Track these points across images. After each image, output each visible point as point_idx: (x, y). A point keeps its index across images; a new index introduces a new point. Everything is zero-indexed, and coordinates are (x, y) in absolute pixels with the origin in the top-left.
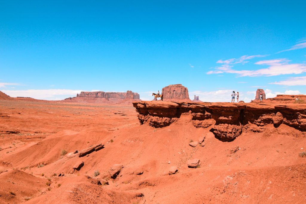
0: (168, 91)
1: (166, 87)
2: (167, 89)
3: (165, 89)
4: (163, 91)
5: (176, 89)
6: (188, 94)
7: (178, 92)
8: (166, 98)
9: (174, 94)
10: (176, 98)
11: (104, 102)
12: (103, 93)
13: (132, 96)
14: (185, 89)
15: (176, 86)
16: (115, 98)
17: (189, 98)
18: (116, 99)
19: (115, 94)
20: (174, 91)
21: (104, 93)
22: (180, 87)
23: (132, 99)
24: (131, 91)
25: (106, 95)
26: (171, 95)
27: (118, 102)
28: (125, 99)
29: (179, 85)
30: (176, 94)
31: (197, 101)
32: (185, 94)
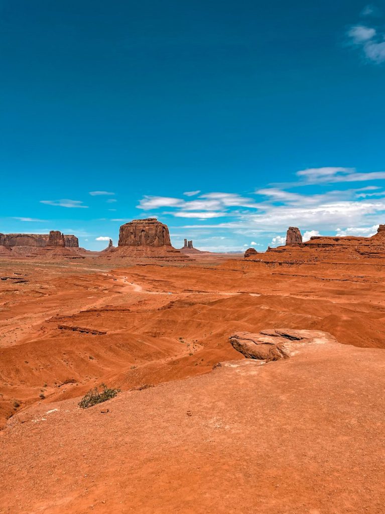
0: (132, 231)
1: (127, 224)
2: (129, 228)
3: (125, 227)
4: (122, 232)
6: (168, 237)
7: (150, 232)
8: (127, 245)
9: (143, 238)
10: (148, 244)
13: (61, 242)
14: (164, 227)
15: (147, 222)
16: (26, 246)
17: (170, 245)
18: (28, 247)
19: (26, 239)
20: (143, 231)
21: (1, 235)
22: (153, 223)
23: (61, 248)
24: (58, 232)
25: (5, 240)
26: (137, 239)
27: (30, 254)
28: (45, 248)
29: (152, 220)
30: (147, 236)
31: (189, 249)
32: (163, 237)
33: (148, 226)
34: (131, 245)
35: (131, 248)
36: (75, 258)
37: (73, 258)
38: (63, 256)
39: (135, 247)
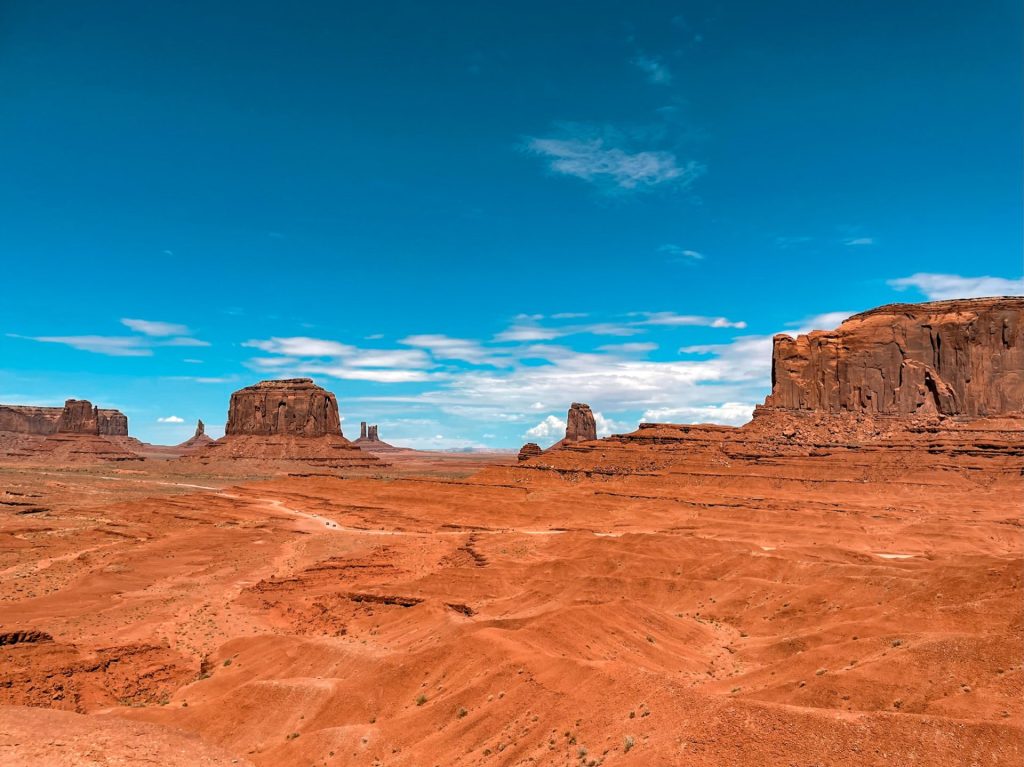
0: (257, 404)
1: (247, 389)
2: (251, 397)
3: (243, 395)
4: (236, 405)
5: (291, 397)
6: (337, 417)
7: (298, 407)
8: (246, 433)
9: (282, 418)
10: (291, 432)
13: (91, 424)
14: (327, 398)
15: (291, 385)
16: (2, 433)
17: (340, 433)
18: (8, 434)
19: (4, 415)
20: (282, 403)
22: (304, 389)
23: (92, 437)
24: (84, 402)
26: (269, 420)
27: (17, 451)
28: (53, 437)
29: (302, 381)
30: (291, 415)
31: (370, 443)
32: (326, 418)
33: (294, 394)
34: (254, 433)
35: (255, 439)
36: (124, 459)
37: (118, 460)
38: (94, 456)
39: (264, 437)
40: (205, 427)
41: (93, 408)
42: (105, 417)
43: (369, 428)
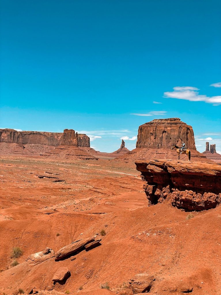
0: (151, 132)
1: (147, 124)
2: (149, 128)
3: (145, 127)
4: (141, 132)
5: (169, 128)
6: (193, 140)
7: (172, 134)
8: (146, 147)
9: (164, 139)
11: (15, 152)
12: (13, 133)
13: (75, 141)
14: (188, 129)
15: (169, 122)
16: (37, 145)
17: (195, 149)
18: (39, 145)
19: (38, 136)
20: (164, 132)
21: (15, 132)
22: (176, 124)
23: (75, 148)
24: (72, 130)
25: (18, 137)
26: (158, 140)
27: (44, 153)
28: (59, 147)
29: (175, 120)
30: (169, 138)
31: (211, 154)
32: (187, 140)
33: (170, 127)
34: (150, 147)
35: (151, 150)
36: (89, 159)
37: (87, 159)
38: (76, 157)
39: (156, 150)
40: (125, 144)
41: (76, 133)
42: (80, 138)
43: (211, 146)
